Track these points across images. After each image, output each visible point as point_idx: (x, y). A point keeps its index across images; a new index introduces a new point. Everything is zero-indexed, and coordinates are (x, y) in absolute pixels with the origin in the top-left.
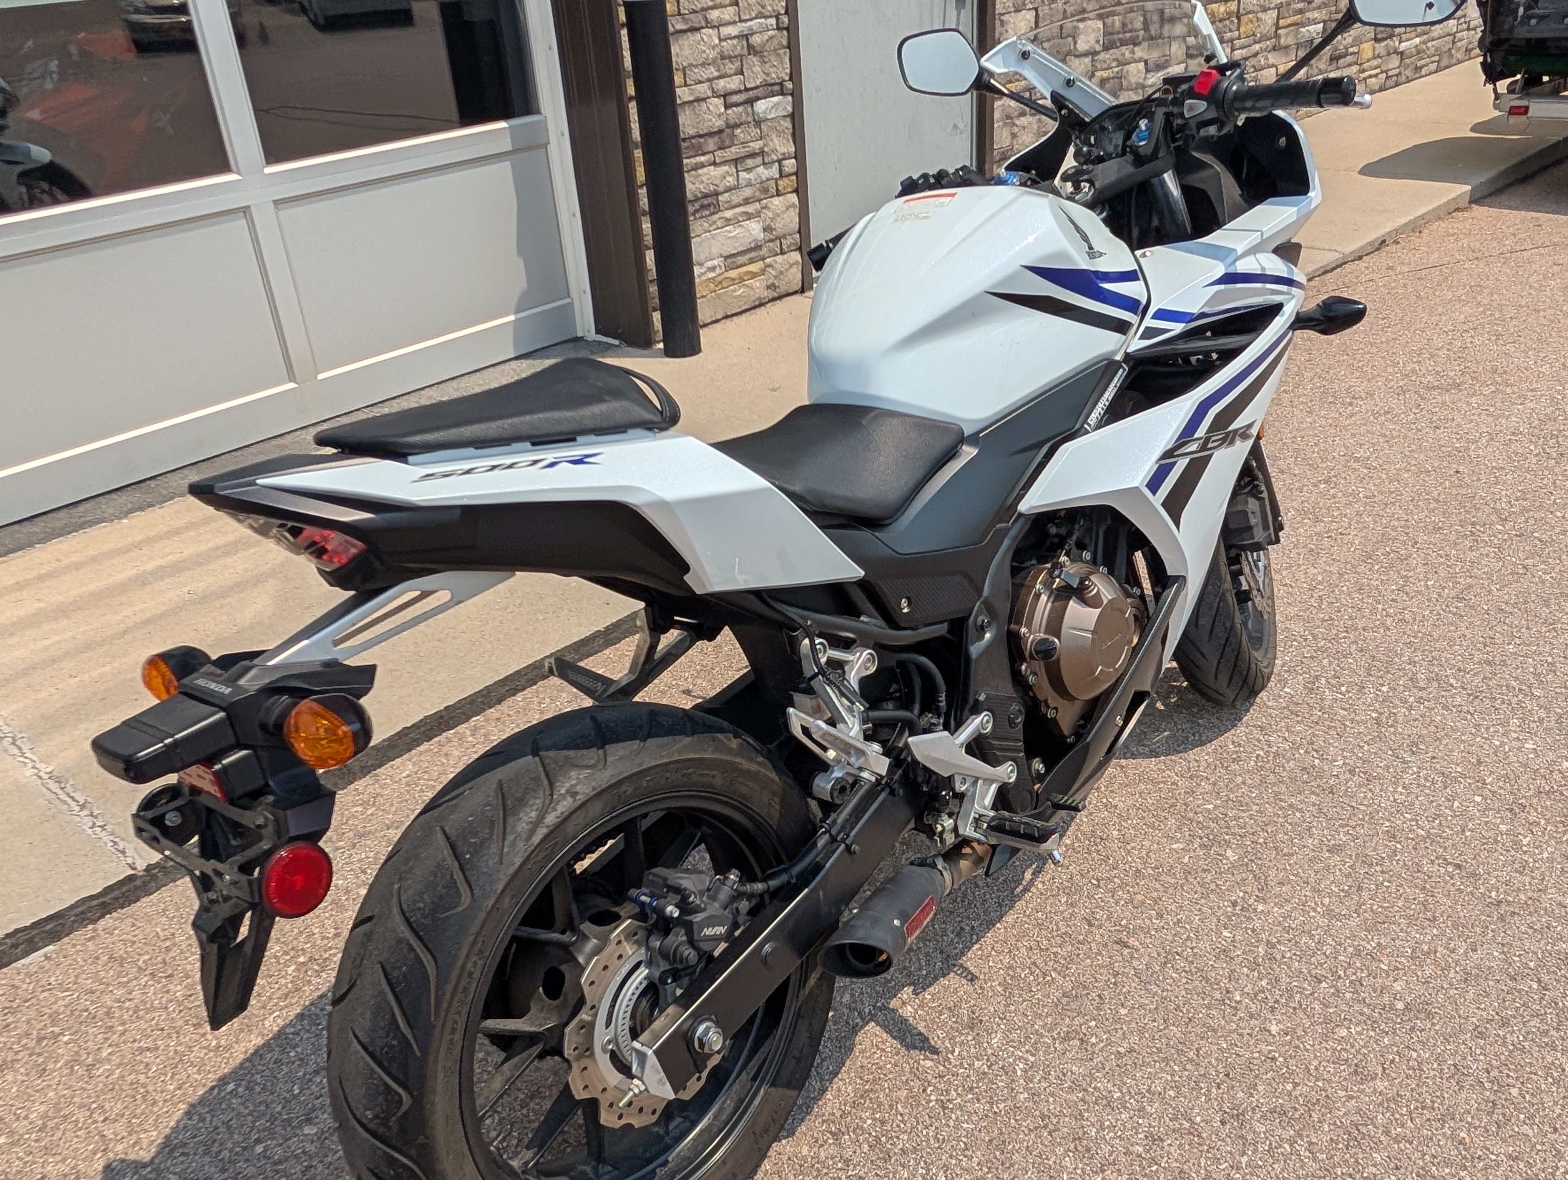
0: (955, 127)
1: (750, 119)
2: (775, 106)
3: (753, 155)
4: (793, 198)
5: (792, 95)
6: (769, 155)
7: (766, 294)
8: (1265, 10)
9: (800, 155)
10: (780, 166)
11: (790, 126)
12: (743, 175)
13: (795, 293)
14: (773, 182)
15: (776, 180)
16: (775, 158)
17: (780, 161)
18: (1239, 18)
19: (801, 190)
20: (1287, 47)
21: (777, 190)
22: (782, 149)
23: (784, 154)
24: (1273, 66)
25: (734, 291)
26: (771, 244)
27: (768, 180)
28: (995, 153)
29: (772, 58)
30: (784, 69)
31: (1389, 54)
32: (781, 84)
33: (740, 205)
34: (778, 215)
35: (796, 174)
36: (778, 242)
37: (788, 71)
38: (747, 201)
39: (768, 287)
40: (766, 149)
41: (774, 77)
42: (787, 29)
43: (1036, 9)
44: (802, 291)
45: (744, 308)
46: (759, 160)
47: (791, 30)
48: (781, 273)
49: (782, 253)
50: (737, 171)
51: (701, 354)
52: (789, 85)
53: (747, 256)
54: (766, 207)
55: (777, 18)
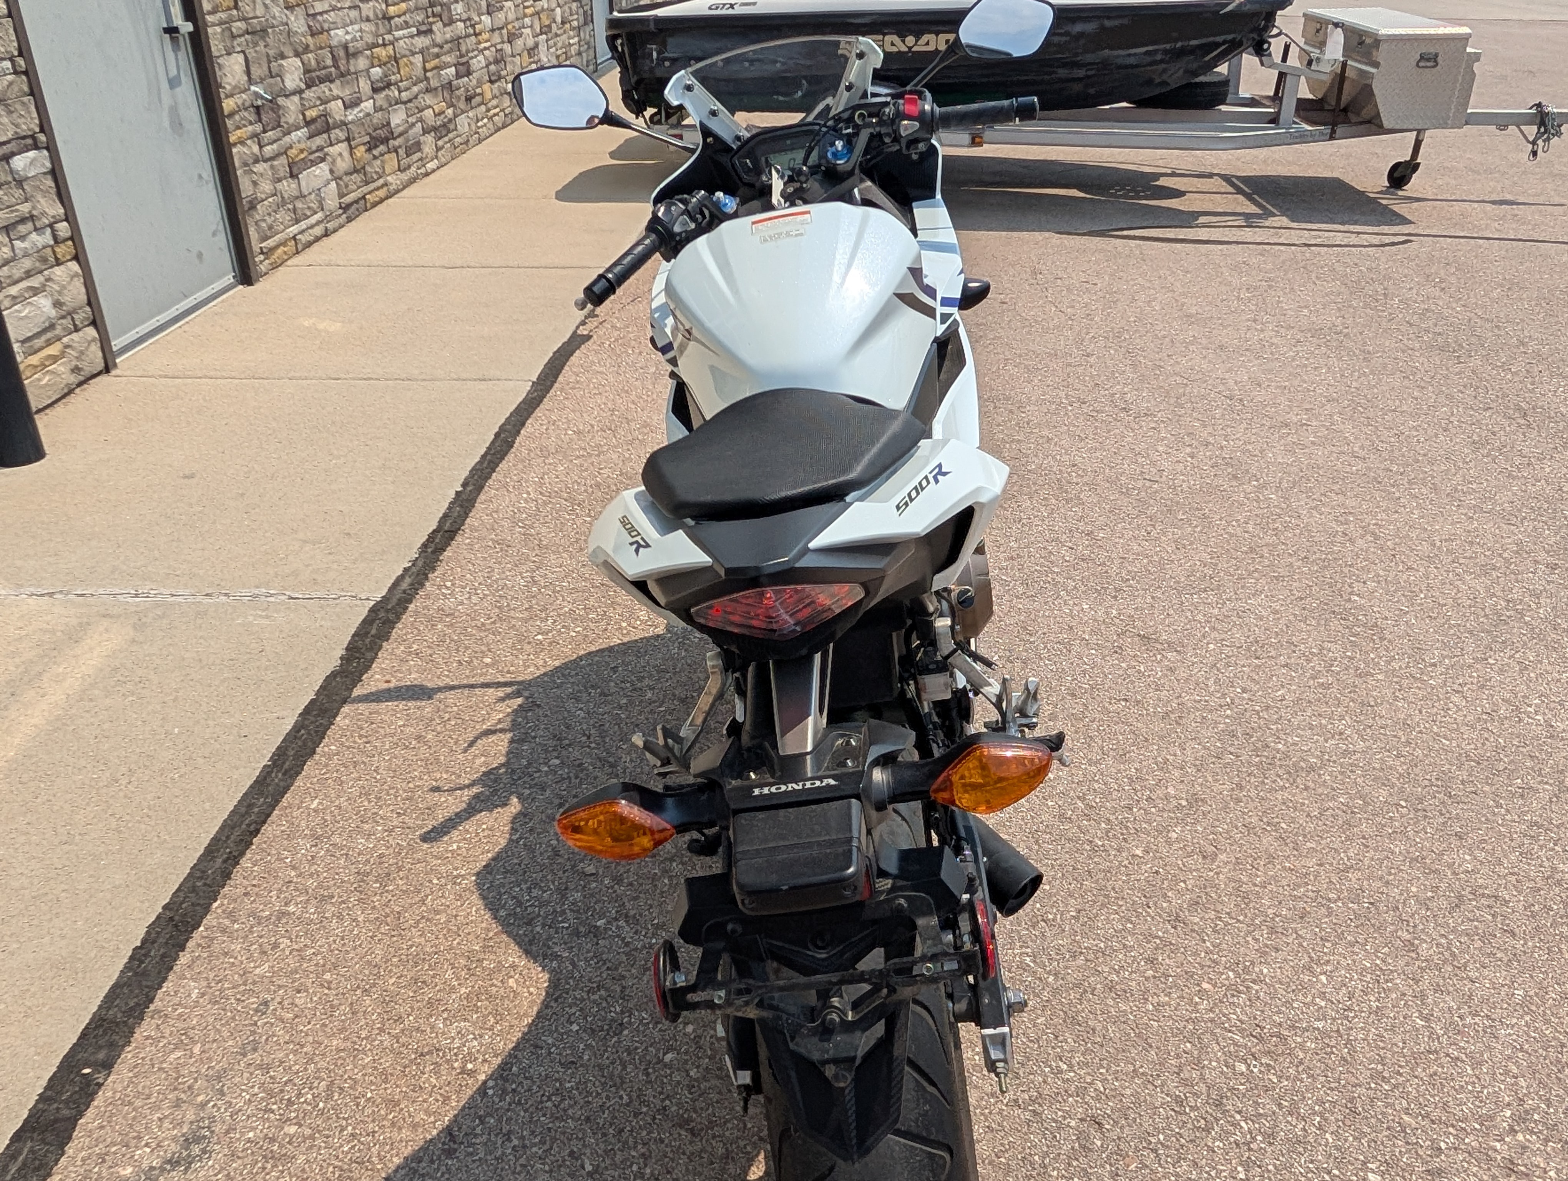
0: (200, 177)
1: (10, 179)
2: (33, 162)
3: (23, 220)
4: (74, 266)
5: (47, 148)
6: (39, 219)
7: (73, 379)
8: (413, 54)
9: (70, 217)
10: (53, 231)
11: (53, 185)
12: (17, 243)
13: (99, 374)
14: (49, 249)
15: (52, 247)
16: (47, 222)
17: (51, 226)
18: (397, 62)
19: (79, 257)
20: (436, 89)
21: (57, 259)
22: (51, 212)
23: (53, 217)
24: (430, 107)
25: (39, 380)
26: (64, 321)
27: (44, 247)
28: (244, 201)
29: (18, 106)
30: (32, 118)
31: (502, 94)
32: (33, 137)
33: (21, 280)
34: (64, 287)
35: (71, 238)
36: (69, 317)
37: (37, 121)
38: (28, 274)
39: (73, 371)
40: (35, 213)
41: (24, 130)
42: (26, 73)
43: (243, 52)
44: (107, 370)
45: (54, 399)
46: (29, 226)
47: (30, 73)
48: (82, 353)
49: (77, 330)
50: (11, 240)
51: (47, 457)
52: (42, 138)
53: (44, 338)
54: (49, 280)
55: (11, 59)
